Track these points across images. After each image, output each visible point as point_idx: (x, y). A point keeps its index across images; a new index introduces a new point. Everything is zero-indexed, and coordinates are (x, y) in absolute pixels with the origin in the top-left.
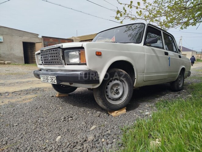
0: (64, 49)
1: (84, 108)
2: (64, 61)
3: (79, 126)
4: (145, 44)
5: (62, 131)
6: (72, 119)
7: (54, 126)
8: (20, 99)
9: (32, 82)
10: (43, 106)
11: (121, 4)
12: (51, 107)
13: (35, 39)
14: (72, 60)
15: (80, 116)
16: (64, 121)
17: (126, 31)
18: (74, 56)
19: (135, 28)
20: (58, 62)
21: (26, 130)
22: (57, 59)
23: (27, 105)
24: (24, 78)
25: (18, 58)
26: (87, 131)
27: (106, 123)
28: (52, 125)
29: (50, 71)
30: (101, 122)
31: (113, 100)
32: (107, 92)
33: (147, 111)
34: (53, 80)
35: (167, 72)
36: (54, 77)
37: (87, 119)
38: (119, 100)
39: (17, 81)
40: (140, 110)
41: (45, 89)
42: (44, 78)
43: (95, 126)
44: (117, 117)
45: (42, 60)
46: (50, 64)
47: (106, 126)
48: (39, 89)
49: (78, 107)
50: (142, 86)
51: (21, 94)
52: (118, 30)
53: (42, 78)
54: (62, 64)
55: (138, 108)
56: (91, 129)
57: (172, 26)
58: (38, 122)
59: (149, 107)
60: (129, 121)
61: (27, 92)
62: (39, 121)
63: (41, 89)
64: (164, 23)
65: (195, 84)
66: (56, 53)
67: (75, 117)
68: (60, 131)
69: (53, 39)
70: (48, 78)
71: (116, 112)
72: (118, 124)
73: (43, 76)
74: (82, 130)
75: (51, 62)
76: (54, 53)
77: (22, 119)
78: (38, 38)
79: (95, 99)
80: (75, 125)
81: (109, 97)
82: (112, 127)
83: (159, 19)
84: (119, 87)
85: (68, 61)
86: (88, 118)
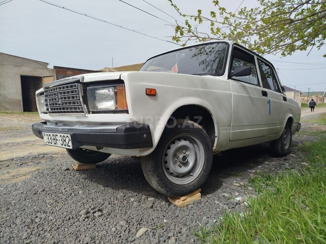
0: (86, 85)
1: (124, 191)
2: (87, 106)
3: (114, 229)
4: (230, 77)
5: (80, 241)
6: (102, 215)
7: (66, 230)
8: (7, 176)
9: (33, 144)
10: (47, 189)
11: (184, 16)
12: (64, 191)
13: (41, 70)
14: (101, 103)
15: (117, 208)
16: (87, 219)
17: (195, 55)
18: (106, 98)
19: (210, 51)
20: (75, 108)
21: (9, 241)
22: (74, 103)
23: (18, 187)
24: (20, 137)
25: (13, 103)
26: (130, 239)
27: (165, 221)
28: (63, 229)
29: (61, 124)
30: (156, 220)
31: (177, 177)
32: (166, 162)
33: (237, 194)
34: (65, 141)
35: (265, 125)
36: (67, 136)
37: (129, 213)
38: (188, 175)
39: (6, 141)
40: (225, 192)
41: (56, 156)
42: (50, 137)
43: (146, 229)
44: (185, 209)
45: (47, 105)
46: (62, 112)
47: (165, 228)
48: (44, 157)
49: (113, 188)
50: (227, 148)
51: (10, 166)
52: (183, 54)
53: (46, 138)
54: (83, 112)
55: (221, 188)
56: (138, 235)
57: (269, 50)
58: (36, 223)
59: (241, 186)
60: (209, 216)
61: (22, 162)
62: (37, 220)
63: (48, 156)
64: (255, 45)
65: (308, 144)
66: (72, 92)
67: (107, 210)
68: (77, 241)
69: (72, 72)
70: (58, 138)
71: (183, 198)
72: (188, 224)
73: (48, 134)
74: (120, 237)
75: (64, 109)
76: (68, 92)
77: (4, 216)
78: (47, 68)
79: (145, 175)
80: (107, 227)
81: (171, 171)
82: (177, 229)
83: (247, 39)
84: (187, 153)
85: (95, 107)
86: (132, 212)
